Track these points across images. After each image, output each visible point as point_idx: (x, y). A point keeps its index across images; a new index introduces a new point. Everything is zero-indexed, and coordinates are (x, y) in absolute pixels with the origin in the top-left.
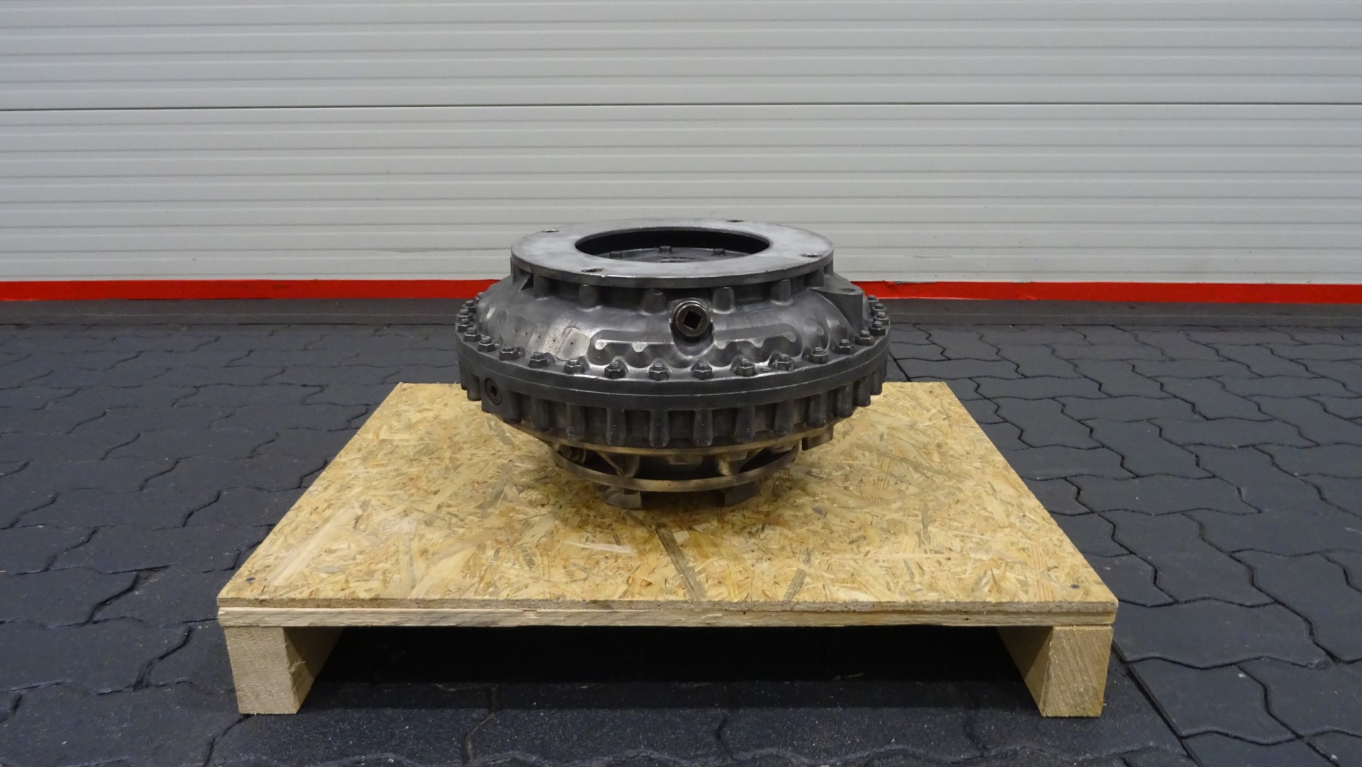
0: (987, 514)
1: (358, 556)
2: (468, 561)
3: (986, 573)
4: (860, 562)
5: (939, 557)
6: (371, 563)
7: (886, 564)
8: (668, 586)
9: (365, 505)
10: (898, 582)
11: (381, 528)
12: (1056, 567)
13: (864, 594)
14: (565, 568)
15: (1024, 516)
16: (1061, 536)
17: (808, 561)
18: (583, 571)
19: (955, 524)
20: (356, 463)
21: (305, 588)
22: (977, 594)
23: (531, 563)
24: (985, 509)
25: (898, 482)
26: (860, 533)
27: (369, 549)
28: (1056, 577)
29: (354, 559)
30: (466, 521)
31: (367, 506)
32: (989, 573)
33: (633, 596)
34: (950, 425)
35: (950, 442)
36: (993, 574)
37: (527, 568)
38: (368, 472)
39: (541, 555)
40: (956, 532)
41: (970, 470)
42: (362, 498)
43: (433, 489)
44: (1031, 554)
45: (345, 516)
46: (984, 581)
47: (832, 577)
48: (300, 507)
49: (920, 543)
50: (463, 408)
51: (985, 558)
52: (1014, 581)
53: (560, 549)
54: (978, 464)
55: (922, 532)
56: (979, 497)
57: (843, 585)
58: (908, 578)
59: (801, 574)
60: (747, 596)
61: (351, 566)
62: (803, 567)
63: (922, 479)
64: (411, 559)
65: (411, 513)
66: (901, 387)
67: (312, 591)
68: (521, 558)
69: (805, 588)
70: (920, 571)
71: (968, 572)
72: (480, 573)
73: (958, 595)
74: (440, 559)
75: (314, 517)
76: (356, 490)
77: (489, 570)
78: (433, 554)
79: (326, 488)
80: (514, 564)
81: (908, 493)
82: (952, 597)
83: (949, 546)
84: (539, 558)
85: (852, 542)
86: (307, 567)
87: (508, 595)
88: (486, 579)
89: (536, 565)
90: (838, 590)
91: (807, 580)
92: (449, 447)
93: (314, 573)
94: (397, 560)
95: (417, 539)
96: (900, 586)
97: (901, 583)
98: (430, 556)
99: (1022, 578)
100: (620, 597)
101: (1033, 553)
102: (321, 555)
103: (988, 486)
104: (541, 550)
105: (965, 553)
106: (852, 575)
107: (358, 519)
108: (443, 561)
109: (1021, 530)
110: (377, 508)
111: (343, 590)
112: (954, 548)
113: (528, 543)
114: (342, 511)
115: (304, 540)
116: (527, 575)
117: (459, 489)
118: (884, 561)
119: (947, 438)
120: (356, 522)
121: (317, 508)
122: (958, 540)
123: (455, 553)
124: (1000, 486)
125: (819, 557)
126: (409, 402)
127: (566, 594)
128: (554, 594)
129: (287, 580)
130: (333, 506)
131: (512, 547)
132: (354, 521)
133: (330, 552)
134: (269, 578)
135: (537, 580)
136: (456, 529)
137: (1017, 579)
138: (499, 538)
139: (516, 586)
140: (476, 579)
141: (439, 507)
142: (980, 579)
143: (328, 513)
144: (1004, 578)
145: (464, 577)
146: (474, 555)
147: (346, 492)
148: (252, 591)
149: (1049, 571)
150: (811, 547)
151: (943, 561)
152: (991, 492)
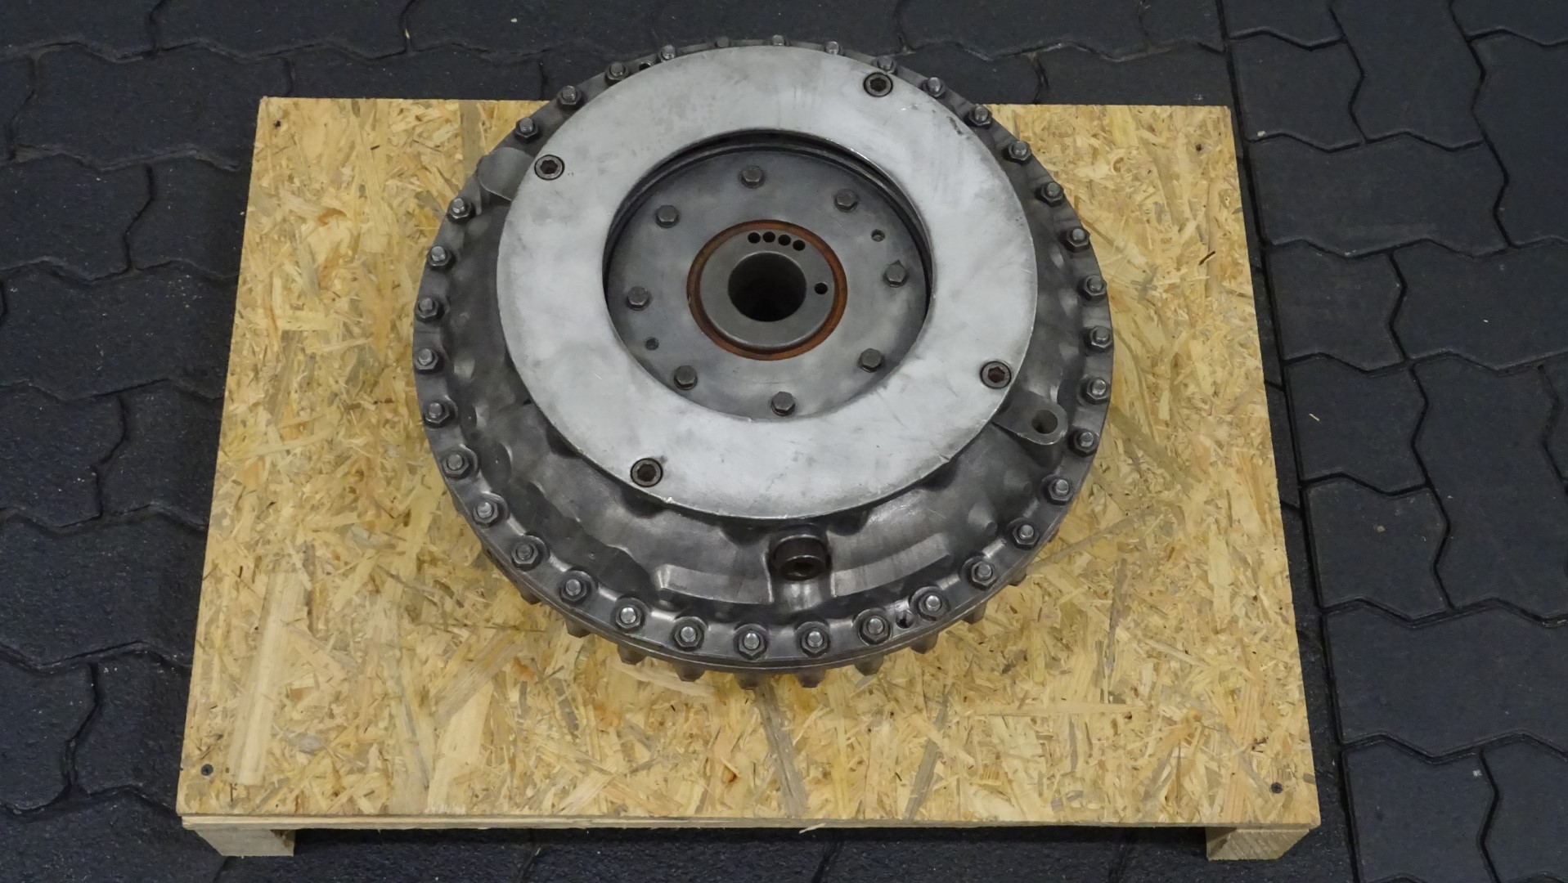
0: (1205, 593)
1: (337, 710)
2: (487, 721)
3: (1170, 755)
4: (1010, 720)
5: (1118, 711)
6: (357, 727)
7: (1043, 730)
8: (758, 782)
9: (309, 562)
10: (1053, 776)
11: (349, 630)
12: (1264, 741)
13: (1007, 803)
14: (619, 735)
15: (1255, 598)
16: (1291, 657)
17: (942, 721)
18: (643, 743)
19: (1155, 620)
20: (263, 415)
21: (285, 790)
22: (1149, 805)
23: (573, 726)
24: (1204, 577)
25: (1095, 491)
26: (1021, 645)
27: (345, 688)
28: (1259, 763)
29: (332, 716)
30: (467, 605)
31: (314, 564)
32: (1175, 754)
33: (713, 806)
34: (1207, 287)
35: (1197, 348)
36: (1179, 758)
37: (569, 738)
38: (288, 452)
39: (585, 705)
40: (1152, 643)
41: (1207, 450)
42: (300, 540)
43: (401, 508)
44: (1240, 706)
45: (288, 589)
46: (1165, 774)
47: (971, 761)
48: (215, 567)
49: (1098, 675)
50: (395, 203)
51: (1177, 715)
52: (1202, 771)
53: (608, 683)
54: (1222, 433)
55: (1106, 642)
56: (1205, 541)
57: (984, 782)
58: (1067, 765)
59: (933, 753)
60: (858, 811)
61: (333, 735)
62: (936, 736)
63: (1130, 480)
64: (409, 715)
65: (383, 583)
66: (1152, 130)
67: (297, 797)
68: (558, 713)
69: (936, 787)
70: (1086, 748)
71: (1149, 751)
72: (508, 749)
73: (1125, 808)
74: (449, 714)
75: (245, 597)
76: (287, 510)
77: (520, 744)
78: (437, 703)
79: (238, 508)
80: (551, 727)
81: (1103, 525)
82: (1116, 812)
83: (1135, 683)
84: (582, 709)
85: (1005, 671)
86: (274, 736)
87: (553, 806)
88: (520, 768)
89: (581, 729)
90: (975, 794)
91: (939, 768)
92: (398, 361)
93: (287, 752)
94: (391, 717)
95: (406, 661)
96: (1055, 787)
97: (1058, 777)
98: (434, 709)
99: (1214, 766)
100: (699, 809)
101: (1243, 705)
102: (283, 706)
103: (1223, 503)
104: (583, 689)
105: (1153, 702)
106: (998, 757)
107: (309, 600)
108: (454, 719)
109: (1241, 640)
110: (329, 568)
111: (336, 794)
112: (1141, 689)
113: (562, 668)
114: (280, 578)
115: (249, 661)
116: (571, 756)
117: (438, 508)
118: (1045, 720)
119: (1194, 337)
120: (310, 613)
121: (241, 568)
122: (1150, 665)
123: (465, 700)
124: (1244, 508)
125: (958, 707)
126: (297, 181)
127: (629, 803)
128: (612, 802)
129: (256, 770)
130: (263, 566)
131: (541, 681)
132: (306, 609)
133: (295, 695)
134: (231, 765)
135: (586, 764)
136: (456, 630)
137: (1207, 768)
138: (520, 655)
139: (563, 782)
140: (506, 766)
141: (420, 563)
142: (1161, 767)
143: (262, 580)
144: (1192, 763)
145: (489, 763)
146: (493, 702)
147: (270, 519)
148: (217, 797)
149: (1253, 748)
150: (949, 681)
151: (1121, 721)
152: (1224, 523)
